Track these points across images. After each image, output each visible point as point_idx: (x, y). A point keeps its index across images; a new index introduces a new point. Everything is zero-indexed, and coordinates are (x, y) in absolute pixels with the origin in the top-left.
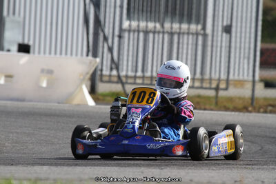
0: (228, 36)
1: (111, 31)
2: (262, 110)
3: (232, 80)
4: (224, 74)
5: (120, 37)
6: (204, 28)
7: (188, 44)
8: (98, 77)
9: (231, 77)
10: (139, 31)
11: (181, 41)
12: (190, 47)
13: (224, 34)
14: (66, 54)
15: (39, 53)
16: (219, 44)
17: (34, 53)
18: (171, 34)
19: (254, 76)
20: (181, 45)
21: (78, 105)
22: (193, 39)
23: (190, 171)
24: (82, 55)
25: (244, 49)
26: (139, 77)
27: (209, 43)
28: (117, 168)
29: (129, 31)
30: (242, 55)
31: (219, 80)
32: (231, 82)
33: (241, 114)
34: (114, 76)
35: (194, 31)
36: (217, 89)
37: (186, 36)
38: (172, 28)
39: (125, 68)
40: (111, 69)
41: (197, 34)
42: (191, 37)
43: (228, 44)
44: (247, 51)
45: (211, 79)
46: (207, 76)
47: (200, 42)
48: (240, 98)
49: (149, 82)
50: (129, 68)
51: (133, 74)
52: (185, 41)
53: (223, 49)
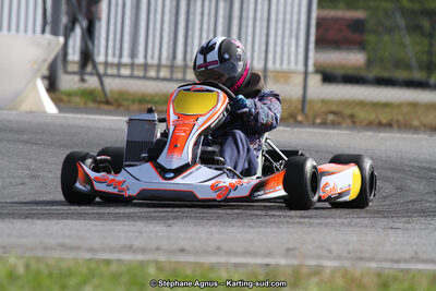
2: (318, 121)
3: (273, 72)
4: (259, 62)
7: (202, 14)
8: (60, 64)
9: (270, 65)
11: (192, 9)
12: (206, 19)
14: (9, 29)
16: (251, 15)
19: (306, 64)
20: (191, 17)
21: (31, 112)
22: (210, 7)
23: (214, 229)
24: (34, 32)
25: (291, 23)
26: (125, 65)
27: (236, 13)
28: (100, 222)
30: (287, 33)
32: (269, 74)
39: (102, 50)
43: (265, 16)
44: (295, 26)
49: (141, 74)
50: (110, 52)
51: (116, 60)
52: (198, 10)
53: (258, 23)
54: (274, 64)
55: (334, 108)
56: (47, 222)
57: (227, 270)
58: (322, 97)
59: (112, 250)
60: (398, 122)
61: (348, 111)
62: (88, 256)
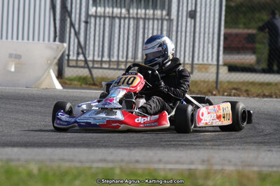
0: (193, 21)
1: (78, 16)
2: (226, 94)
3: (196, 64)
5: (86, 22)
6: (169, 14)
7: (153, 29)
8: (65, 62)
9: (196, 62)
10: (105, 17)
11: (147, 26)
12: (155, 32)
13: (189, 19)
14: (33, 39)
15: (7, 38)
16: (184, 29)
17: (2, 38)
18: (137, 19)
19: (218, 60)
21: (46, 89)
22: (158, 25)
24: (49, 40)
25: (209, 34)
26: (105, 62)
27: (174, 28)
29: (95, 17)
30: (206, 40)
31: (184, 64)
32: (194, 66)
34: (81, 60)
35: (159, 17)
37: (151, 22)
38: (137, 14)
39: (91, 53)
40: (78, 54)
41: (162, 20)
42: (156, 22)
43: (192, 29)
44: (211, 35)
47: (165, 28)
48: (204, 82)
49: (115, 67)
50: (96, 53)
51: (100, 59)
52: (151, 27)
53: (188, 34)
54: (198, 59)
55: (235, 86)
58: (228, 79)
60: (275, 94)
61: (244, 88)
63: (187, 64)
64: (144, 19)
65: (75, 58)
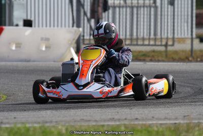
0: (172, 7)
2: (199, 60)
3: (178, 38)
4: (171, 35)
6: (155, 2)
7: (144, 14)
8: (81, 41)
9: (176, 36)
11: (139, 12)
12: (145, 16)
13: (169, 6)
14: (58, 26)
15: (39, 26)
16: (166, 13)
17: (35, 26)
18: (132, 7)
19: (192, 35)
20: (139, 16)
22: (147, 11)
24: (69, 26)
25: (184, 16)
27: (159, 13)
30: (183, 20)
31: (167, 39)
32: (176, 40)
33: (185, 64)
35: (148, 5)
36: (166, 45)
37: (142, 9)
38: (132, 3)
40: (90, 35)
41: (150, 7)
42: (146, 9)
43: (172, 13)
44: (186, 17)
45: (161, 38)
46: (159, 36)
47: (152, 13)
48: (183, 51)
52: (142, 12)
53: (169, 17)
54: (178, 35)
56: (76, 110)
57: (157, 127)
58: (200, 48)
59: (105, 121)
62: (94, 124)
63: (170, 39)
64: (137, 7)
65: (88, 38)
